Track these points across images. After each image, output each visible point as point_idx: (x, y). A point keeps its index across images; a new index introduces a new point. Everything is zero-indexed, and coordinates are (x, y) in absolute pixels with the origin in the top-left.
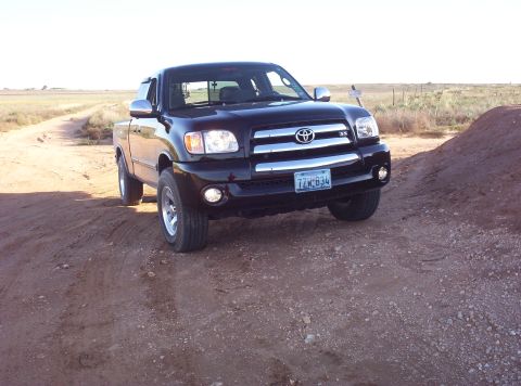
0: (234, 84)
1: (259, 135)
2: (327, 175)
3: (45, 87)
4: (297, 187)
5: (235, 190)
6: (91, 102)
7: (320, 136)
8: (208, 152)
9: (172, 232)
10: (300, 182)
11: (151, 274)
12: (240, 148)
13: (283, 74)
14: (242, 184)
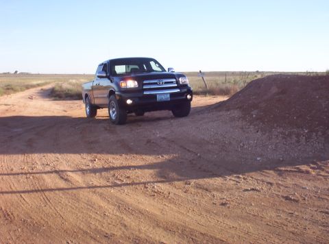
0: (137, 67)
1: (145, 82)
2: (169, 96)
3: (16, 72)
5: (137, 100)
6: (48, 81)
7: (166, 83)
9: (114, 118)
10: (159, 98)
12: (139, 86)
13: (156, 62)
14: (139, 98)
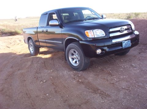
1: (111, 30)
4: (123, 46)
7: (126, 29)
8: (95, 37)
11: (80, 80)
12: (106, 35)
